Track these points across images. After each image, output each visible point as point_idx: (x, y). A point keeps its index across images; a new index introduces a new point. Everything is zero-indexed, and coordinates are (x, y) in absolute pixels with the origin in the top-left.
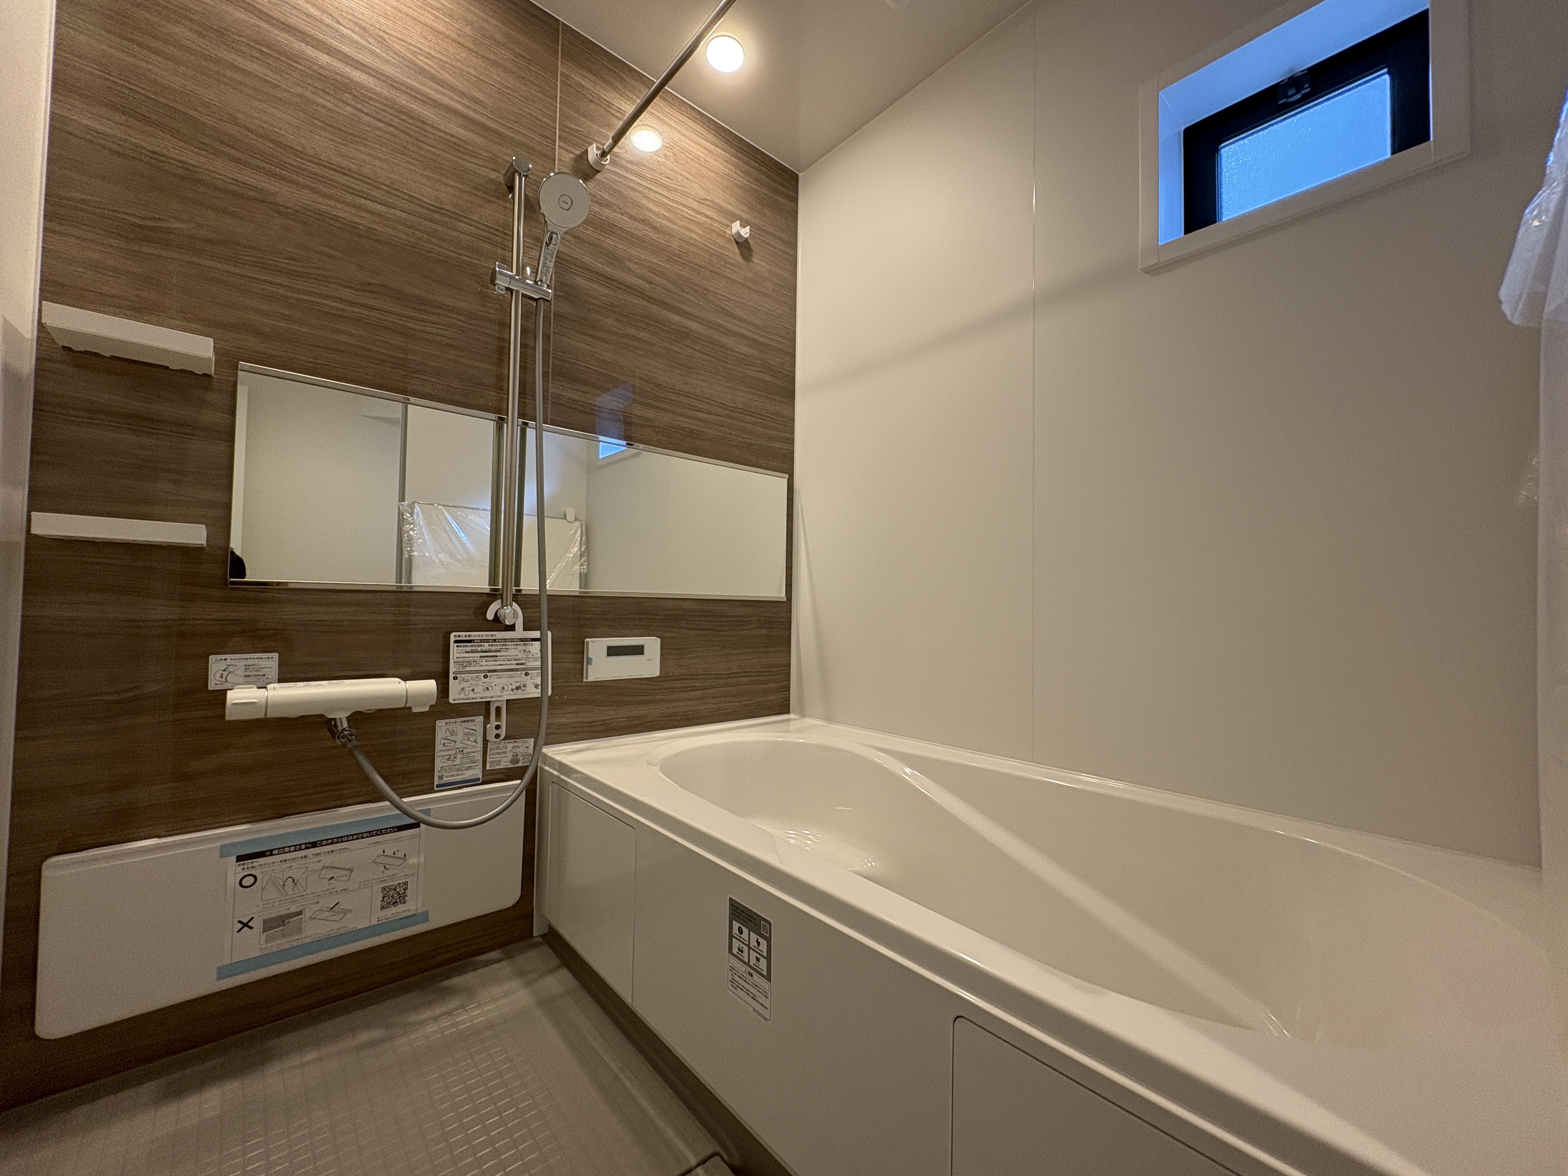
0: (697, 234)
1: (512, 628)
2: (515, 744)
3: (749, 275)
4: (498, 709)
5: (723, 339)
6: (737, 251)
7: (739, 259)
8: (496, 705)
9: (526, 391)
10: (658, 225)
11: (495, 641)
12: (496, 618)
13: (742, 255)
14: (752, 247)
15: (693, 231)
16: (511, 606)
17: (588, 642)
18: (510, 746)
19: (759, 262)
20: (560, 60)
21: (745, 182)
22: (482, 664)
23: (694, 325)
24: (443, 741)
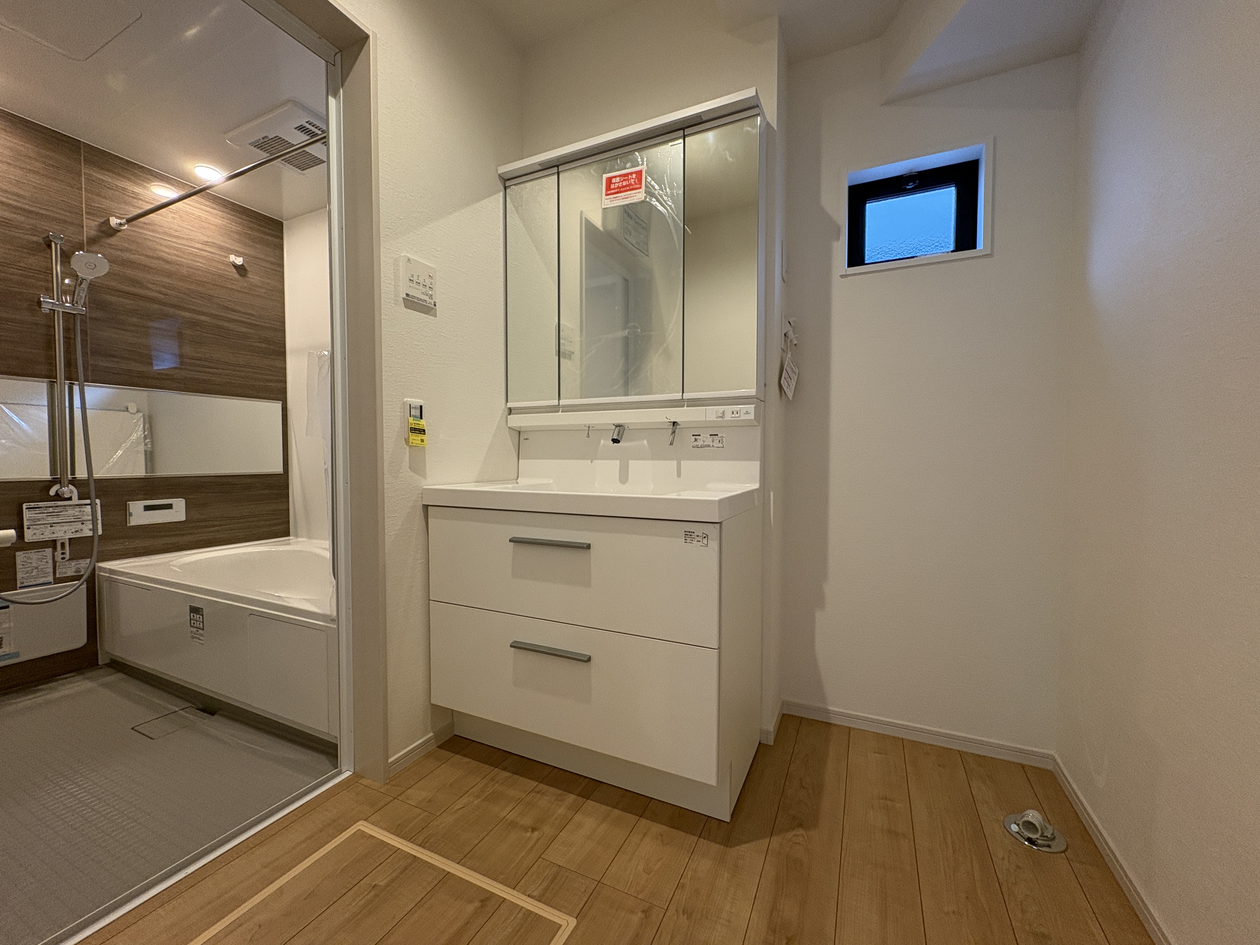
0: (201, 263)
1: (70, 499)
2: (77, 563)
3: (245, 285)
4: (63, 545)
5: (226, 324)
6: (235, 271)
7: (237, 276)
8: (61, 541)
9: (70, 364)
10: (170, 260)
11: (57, 506)
12: (57, 494)
13: (240, 275)
14: (248, 268)
15: (198, 262)
16: (68, 487)
17: (129, 504)
18: (73, 564)
19: (253, 278)
20: (83, 164)
21: (240, 229)
22: (47, 519)
23: (203, 318)
24: (22, 563)
